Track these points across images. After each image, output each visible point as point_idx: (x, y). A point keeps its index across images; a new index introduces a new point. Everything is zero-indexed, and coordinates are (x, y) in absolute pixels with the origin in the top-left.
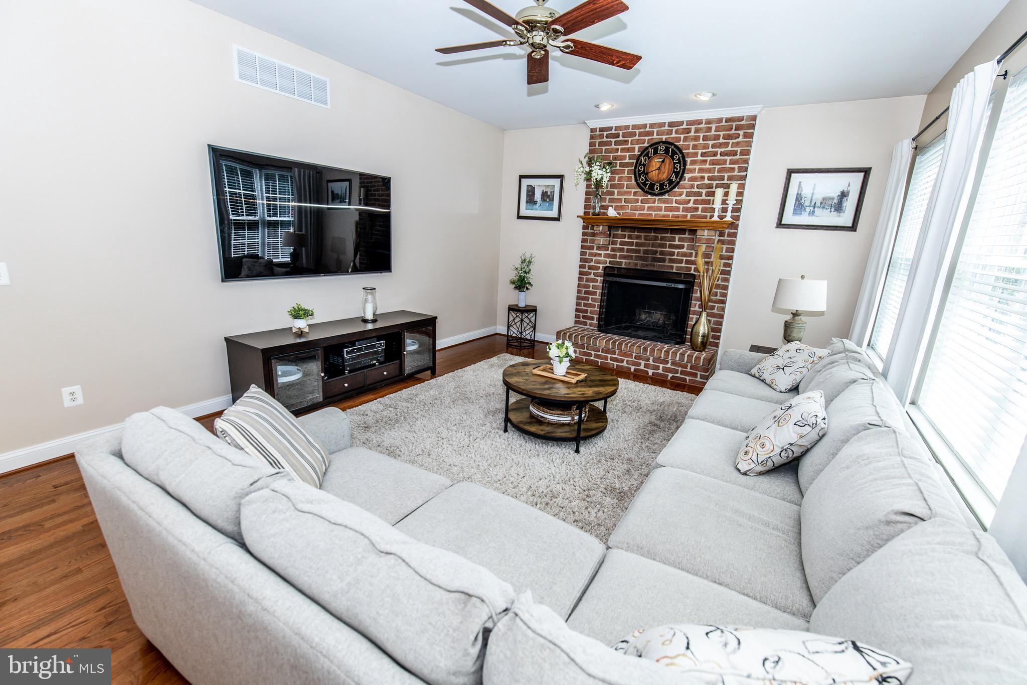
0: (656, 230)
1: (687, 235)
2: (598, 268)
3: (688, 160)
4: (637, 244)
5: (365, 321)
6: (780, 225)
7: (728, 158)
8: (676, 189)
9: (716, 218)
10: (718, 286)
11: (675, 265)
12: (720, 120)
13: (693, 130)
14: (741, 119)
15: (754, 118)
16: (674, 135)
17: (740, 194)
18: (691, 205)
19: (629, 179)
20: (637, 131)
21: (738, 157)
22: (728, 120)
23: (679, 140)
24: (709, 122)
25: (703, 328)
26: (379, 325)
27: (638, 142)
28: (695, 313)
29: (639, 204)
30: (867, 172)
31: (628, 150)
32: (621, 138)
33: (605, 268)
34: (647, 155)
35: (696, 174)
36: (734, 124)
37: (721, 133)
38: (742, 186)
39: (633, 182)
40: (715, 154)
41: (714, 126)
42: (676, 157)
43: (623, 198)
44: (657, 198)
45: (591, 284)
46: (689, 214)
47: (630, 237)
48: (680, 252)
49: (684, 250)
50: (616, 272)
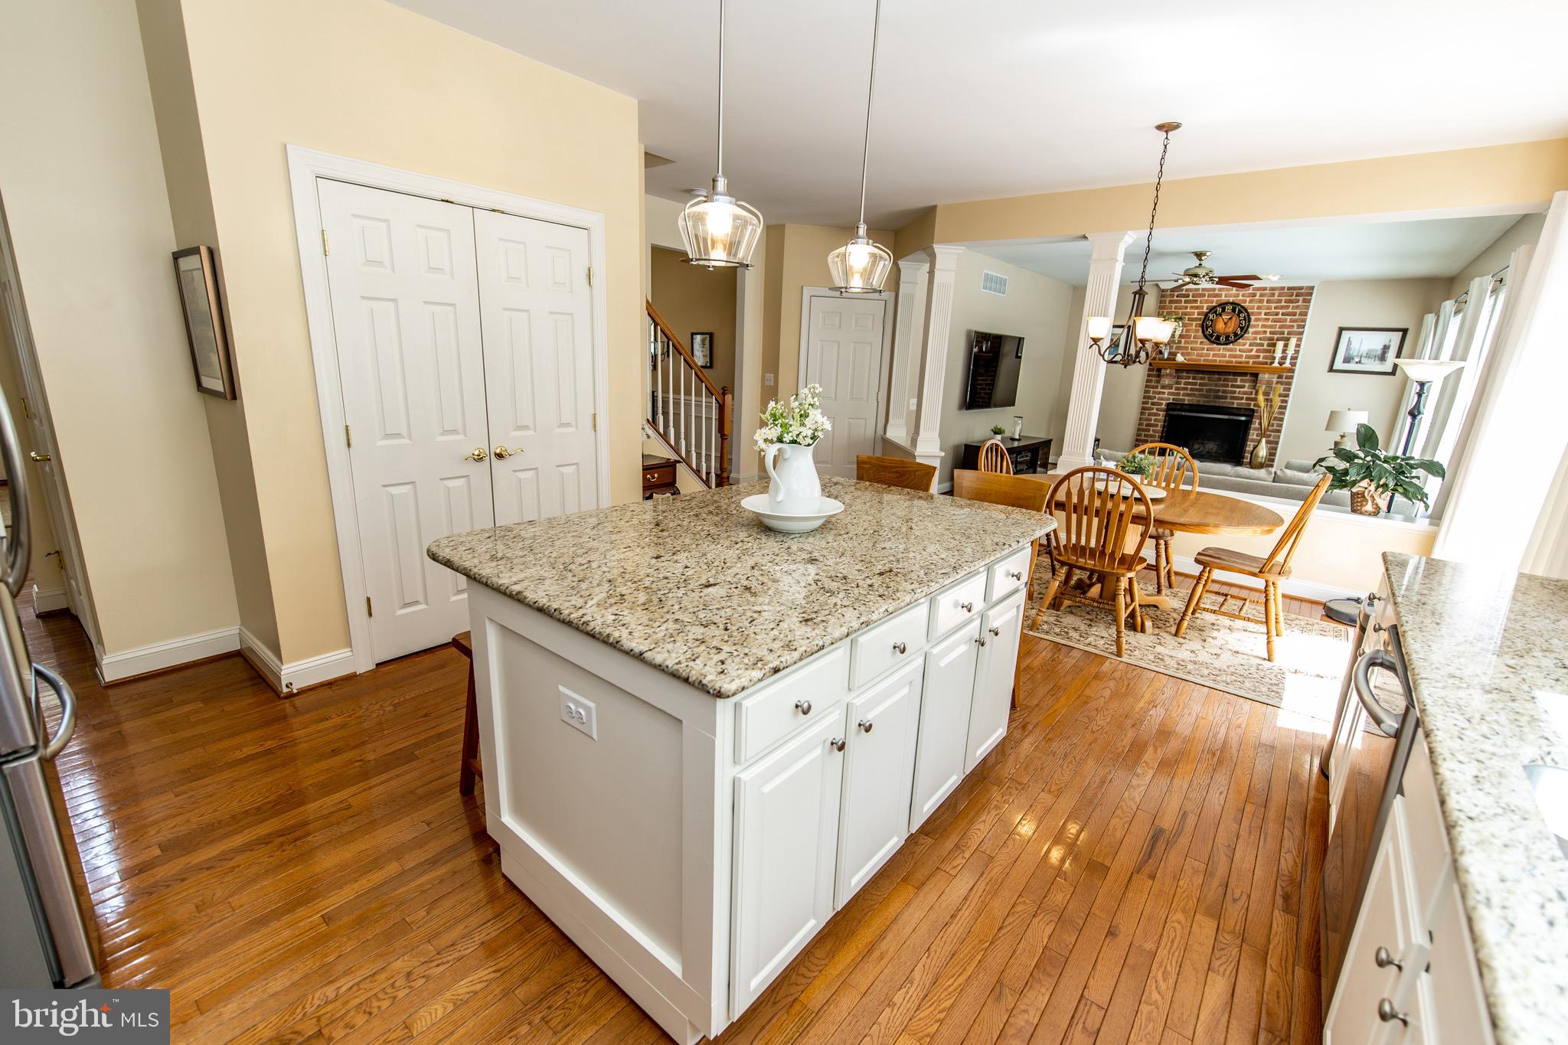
0: (1219, 373)
1: (1248, 377)
2: (1161, 404)
3: (1253, 318)
4: (1201, 384)
5: (1013, 439)
6: (1331, 370)
7: (1289, 318)
8: (1240, 340)
10: (1275, 419)
11: (1236, 401)
12: (1283, 288)
13: (1258, 295)
14: (1301, 288)
15: (1312, 288)
16: (1241, 298)
17: (1298, 346)
18: (1253, 353)
19: (1197, 331)
20: (1207, 293)
21: (1296, 317)
22: (1289, 289)
23: (1245, 302)
24: (1273, 289)
25: (1263, 451)
26: (1022, 443)
27: (1207, 302)
28: (1252, 440)
29: (1205, 351)
30: (1405, 331)
31: (1197, 308)
32: (1191, 298)
33: (1168, 405)
34: (1215, 312)
35: (1260, 329)
36: (1295, 292)
37: (1283, 298)
38: (1300, 340)
39: (1200, 333)
40: (1277, 314)
41: (1277, 293)
42: (1241, 315)
43: (1190, 346)
44: (1222, 347)
45: (1153, 418)
46: (1251, 361)
47: (1194, 378)
48: (1239, 393)
49: (1246, 389)
50: (1179, 407)
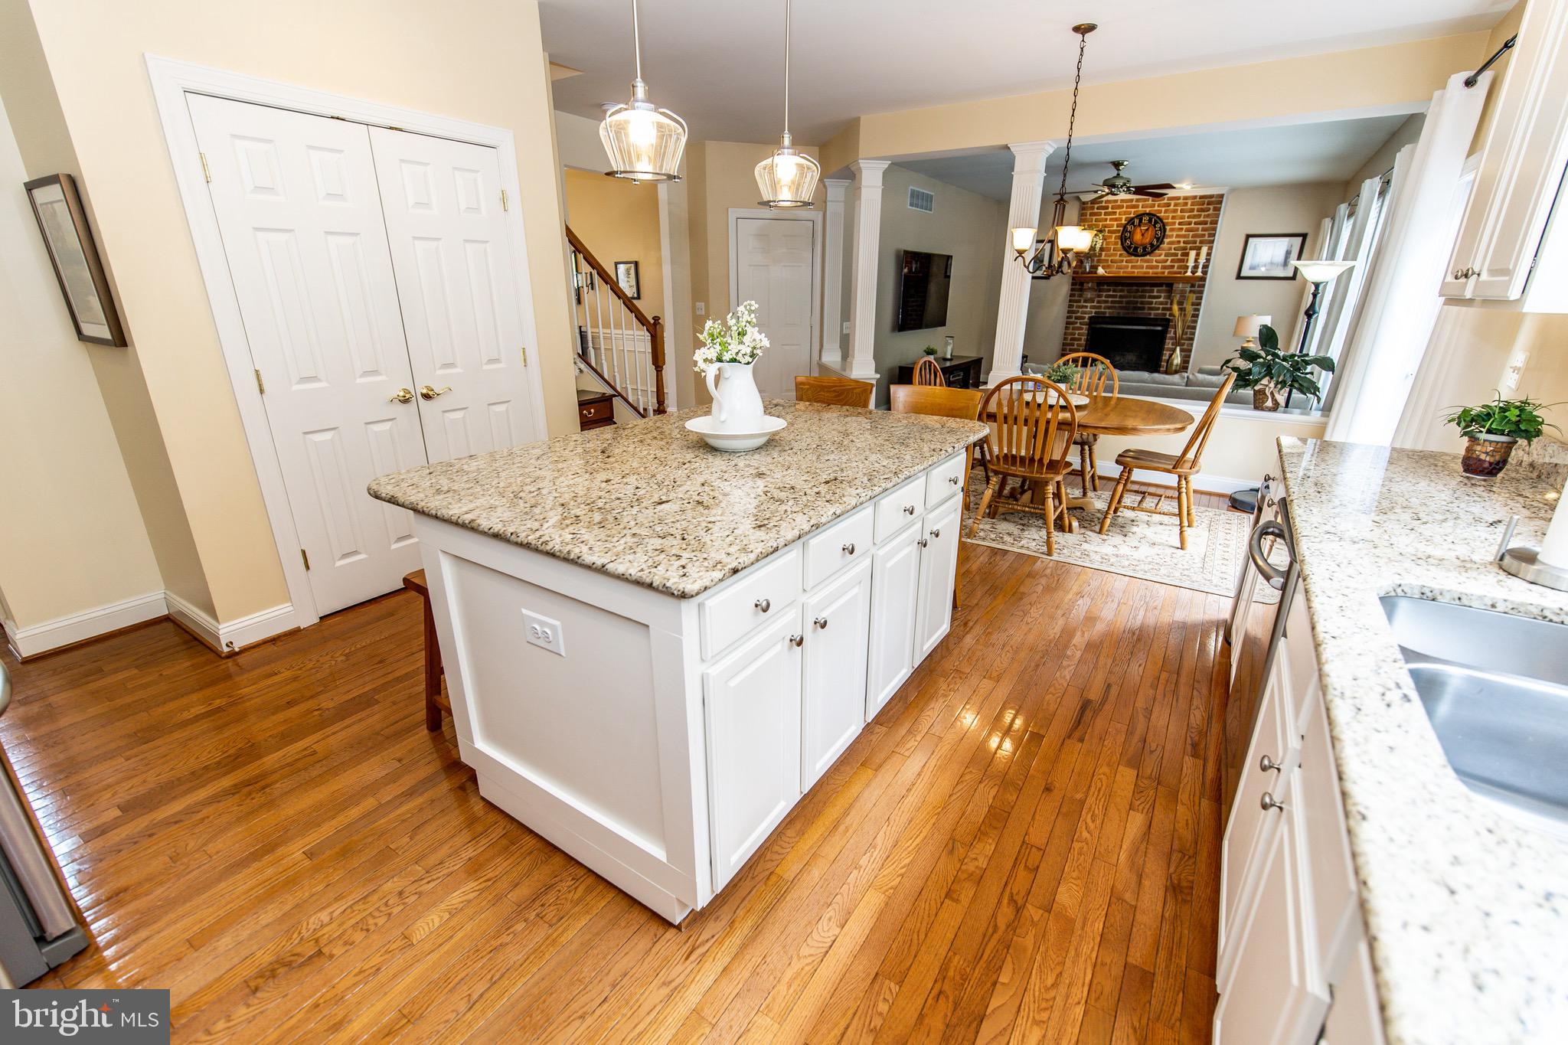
0: (1137, 285)
1: (1164, 288)
2: (1084, 318)
3: (1168, 228)
4: (1121, 297)
5: (945, 359)
6: (1239, 277)
7: (1200, 227)
8: (1157, 251)
9: (1189, 274)
10: (1189, 327)
11: (1153, 312)
12: (1195, 197)
13: (1172, 205)
14: (1211, 196)
15: (1222, 196)
16: (1156, 208)
17: (1209, 254)
18: (1168, 263)
19: (1116, 243)
20: (1125, 205)
21: (1208, 226)
22: (1202, 197)
23: (1160, 212)
24: (1186, 198)
25: (1177, 360)
26: (954, 363)
27: (1125, 213)
28: (1168, 350)
29: (1124, 263)
30: (1304, 236)
31: (1116, 220)
32: (1110, 210)
33: (1090, 318)
34: (1133, 223)
35: (1174, 239)
36: (1206, 200)
37: (1196, 207)
38: (1210, 248)
39: (1119, 246)
40: (1190, 223)
41: (1190, 202)
42: (1158, 226)
43: (1110, 259)
44: (1140, 258)
45: (1077, 332)
46: (1167, 271)
47: (1114, 291)
48: (1157, 300)
49: (1161, 300)
50: (1100, 320)
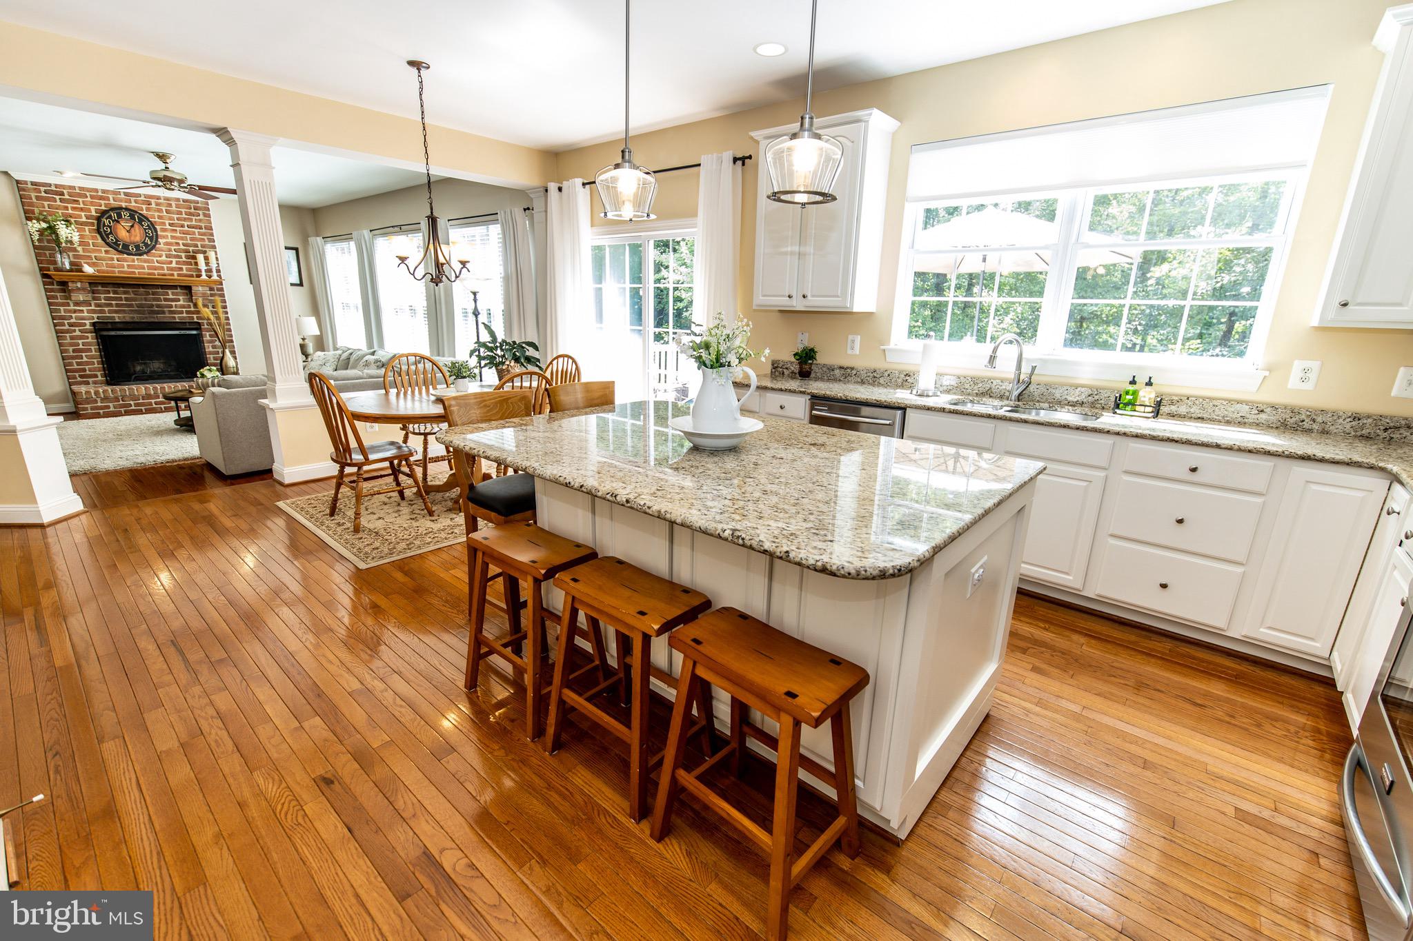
0: (143, 286)
1: (179, 290)
2: (85, 324)
3: (158, 227)
4: (126, 299)
7: (195, 230)
8: (154, 251)
9: (204, 277)
11: (176, 316)
13: (153, 203)
16: (134, 204)
17: (217, 259)
18: (174, 265)
19: (94, 238)
20: (87, 194)
21: (203, 230)
23: (141, 209)
27: (92, 204)
28: (213, 353)
29: (116, 262)
30: (296, 250)
31: (81, 210)
32: (67, 197)
33: (94, 324)
34: (109, 217)
35: (170, 240)
36: (192, 206)
37: (183, 212)
38: (216, 253)
39: (101, 241)
40: (182, 226)
42: (144, 223)
44: (136, 257)
46: (175, 273)
47: (115, 292)
48: (177, 305)
49: (181, 303)
50: (110, 326)
